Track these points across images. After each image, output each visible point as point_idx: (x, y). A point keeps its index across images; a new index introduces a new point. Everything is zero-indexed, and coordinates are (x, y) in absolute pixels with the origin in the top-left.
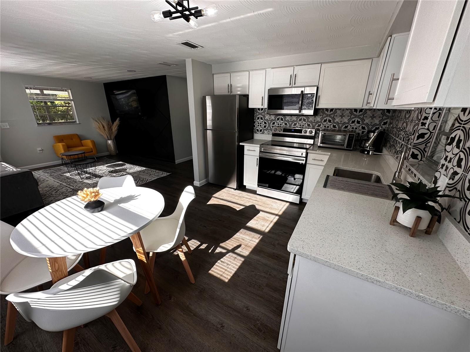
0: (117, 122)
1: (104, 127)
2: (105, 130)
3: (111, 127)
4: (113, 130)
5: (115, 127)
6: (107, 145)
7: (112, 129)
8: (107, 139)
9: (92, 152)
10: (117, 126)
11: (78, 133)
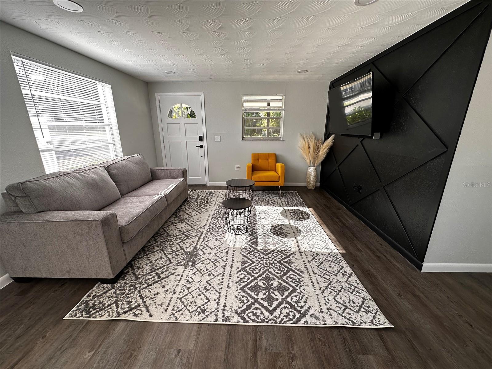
0: (330, 141)
1: (309, 147)
2: (309, 152)
3: (318, 149)
4: (321, 153)
5: (325, 149)
6: (306, 174)
7: (319, 151)
8: (309, 165)
9: (279, 181)
10: (328, 147)
11: (278, 153)
